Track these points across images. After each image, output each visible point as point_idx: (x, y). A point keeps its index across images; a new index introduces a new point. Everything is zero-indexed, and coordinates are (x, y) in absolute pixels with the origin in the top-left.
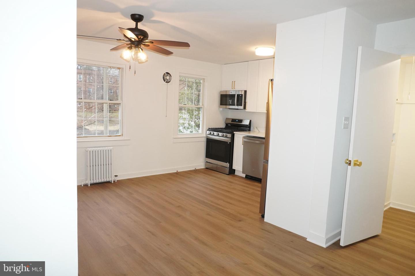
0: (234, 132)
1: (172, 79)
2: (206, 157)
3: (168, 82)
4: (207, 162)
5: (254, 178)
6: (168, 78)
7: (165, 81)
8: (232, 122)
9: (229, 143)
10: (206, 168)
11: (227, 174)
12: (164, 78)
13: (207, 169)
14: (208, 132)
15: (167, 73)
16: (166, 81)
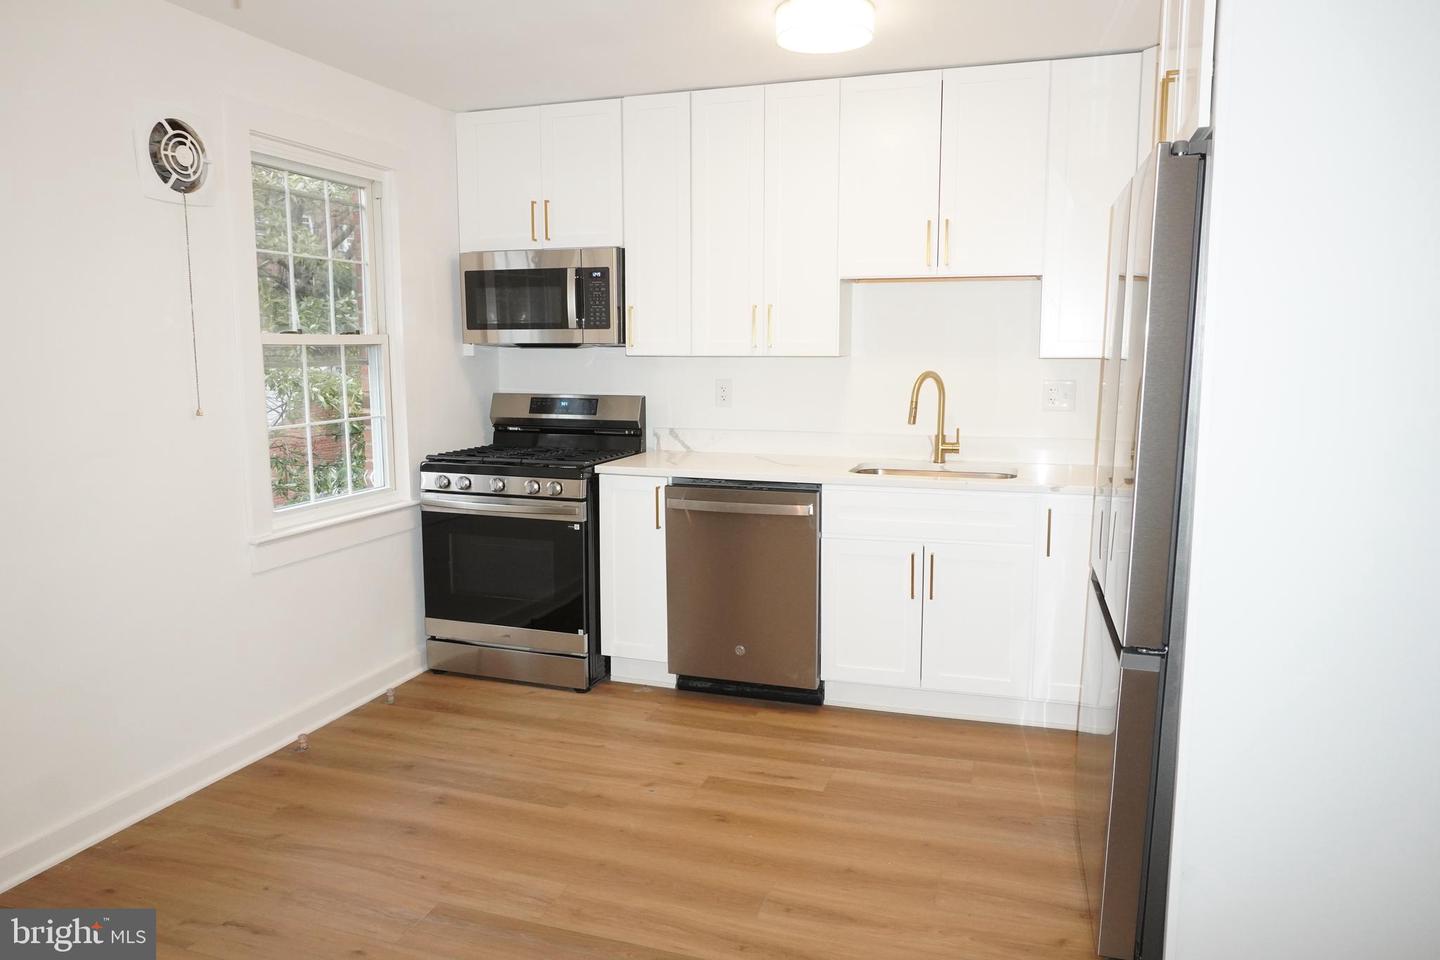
0: (598, 469)
1: (210, 168)
2: (427, 616)
3: (187, 187)
4: (433, 638)
5: (732, 688)
6: (184, 155)
7: (165, 179)
8: (532, 411)
9: (577, 527)
10: (435, 672)
11: (579, 691)
12: (155, 156)
13: (439, 679)
14: (430, 479)
15: (174, 124)
16: (174, 176)
